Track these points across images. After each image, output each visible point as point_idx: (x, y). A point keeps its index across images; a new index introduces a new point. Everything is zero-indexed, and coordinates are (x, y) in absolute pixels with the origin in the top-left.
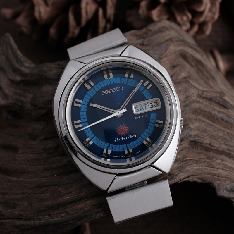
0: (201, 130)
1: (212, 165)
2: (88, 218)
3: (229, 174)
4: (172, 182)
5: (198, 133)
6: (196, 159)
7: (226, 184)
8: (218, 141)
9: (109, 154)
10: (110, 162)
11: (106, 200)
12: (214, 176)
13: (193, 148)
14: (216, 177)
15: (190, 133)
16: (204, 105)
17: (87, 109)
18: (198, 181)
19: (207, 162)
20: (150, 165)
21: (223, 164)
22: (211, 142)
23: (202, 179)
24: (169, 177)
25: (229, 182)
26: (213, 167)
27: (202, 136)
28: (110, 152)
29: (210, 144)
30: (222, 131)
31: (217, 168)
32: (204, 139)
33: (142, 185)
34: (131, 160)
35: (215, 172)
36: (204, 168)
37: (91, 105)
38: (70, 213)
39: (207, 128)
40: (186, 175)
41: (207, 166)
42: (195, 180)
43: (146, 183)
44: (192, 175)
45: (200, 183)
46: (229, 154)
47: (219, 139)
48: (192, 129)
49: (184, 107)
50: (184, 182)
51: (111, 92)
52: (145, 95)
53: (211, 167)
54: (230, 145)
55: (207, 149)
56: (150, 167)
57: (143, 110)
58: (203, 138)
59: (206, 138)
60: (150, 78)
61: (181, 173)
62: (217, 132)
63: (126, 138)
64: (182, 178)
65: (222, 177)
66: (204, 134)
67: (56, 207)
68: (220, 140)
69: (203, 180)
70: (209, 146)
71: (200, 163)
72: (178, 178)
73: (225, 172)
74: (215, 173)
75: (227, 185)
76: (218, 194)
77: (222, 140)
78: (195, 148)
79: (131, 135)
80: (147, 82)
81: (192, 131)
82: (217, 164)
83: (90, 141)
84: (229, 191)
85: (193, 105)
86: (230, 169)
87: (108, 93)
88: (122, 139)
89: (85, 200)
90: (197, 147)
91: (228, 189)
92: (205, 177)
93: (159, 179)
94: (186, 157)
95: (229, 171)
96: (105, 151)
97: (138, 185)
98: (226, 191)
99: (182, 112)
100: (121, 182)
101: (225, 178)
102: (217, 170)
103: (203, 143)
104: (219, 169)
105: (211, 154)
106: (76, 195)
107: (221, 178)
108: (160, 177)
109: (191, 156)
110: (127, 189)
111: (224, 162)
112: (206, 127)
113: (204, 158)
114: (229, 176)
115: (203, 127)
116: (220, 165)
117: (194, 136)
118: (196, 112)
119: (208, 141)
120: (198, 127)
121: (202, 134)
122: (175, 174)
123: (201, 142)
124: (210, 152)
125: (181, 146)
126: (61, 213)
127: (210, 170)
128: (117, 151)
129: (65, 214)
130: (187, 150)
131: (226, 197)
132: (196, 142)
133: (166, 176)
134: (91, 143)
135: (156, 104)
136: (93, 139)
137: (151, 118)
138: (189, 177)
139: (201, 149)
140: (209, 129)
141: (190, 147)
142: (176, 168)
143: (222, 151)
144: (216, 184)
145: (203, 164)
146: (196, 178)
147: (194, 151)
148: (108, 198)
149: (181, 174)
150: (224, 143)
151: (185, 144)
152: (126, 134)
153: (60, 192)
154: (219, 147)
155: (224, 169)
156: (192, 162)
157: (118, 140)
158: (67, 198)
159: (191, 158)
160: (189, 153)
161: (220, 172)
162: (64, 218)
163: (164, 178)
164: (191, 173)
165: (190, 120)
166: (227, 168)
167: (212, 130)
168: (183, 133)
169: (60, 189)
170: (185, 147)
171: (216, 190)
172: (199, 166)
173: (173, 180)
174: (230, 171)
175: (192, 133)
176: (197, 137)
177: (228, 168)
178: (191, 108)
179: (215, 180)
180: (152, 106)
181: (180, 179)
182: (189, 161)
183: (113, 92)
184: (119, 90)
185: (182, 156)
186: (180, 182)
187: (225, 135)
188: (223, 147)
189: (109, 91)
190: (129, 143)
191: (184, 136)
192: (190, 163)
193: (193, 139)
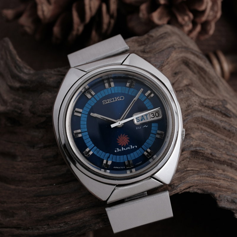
0: (203, 139)
1: (213, 176)
2: (87, 229)
3: (230, 184)
4: (173, 193)
5: (200, 143)
6: (197, 169)
7: (227, 196)
8: (220, 151)
9: (109, 165)
10: (110, 173)
11: (105, 211)
12: (215, 187)
13: (194, 158)
14: (217, 187)
15: (192, 143)
16: (206, 114)
17: (87, 118)
18: (199, 191)
19: (208, 172)
20: (150, 177)
21: (225, 175)
22: (213, 152)
23: (202, 190)
24: (170, 188)
25: (230, 193)
26: (214, 178)
27: (203, 146)
28: (110, 163)
29: (211, 154)
30: (224, 141)
31: (219, 179)
32: (206, 149)
33: (142, 196)
34: (131, 172)
35: (216, 182)
36: (205, 179)
37: (92, 114)
38: (69, 223)
39: (209, 138)
40: (187, 186)
41: (209, 176)
42: (196, 190)
43: (146, 193)
44: (193, 186)
45: (201, 194)
46: (231, 164)
47: (221, 148)
48: (193, 138)
49: (186, 117)
50: (184, 192)
51: (112, 102)
52: (147, 105)
53: (212, 178)
54: (232, 155)
55: (209, 159)
56: (150, 178)
57: (145, 120)
58: (204, 148)
59: (207, 147)
60: (151, 88)
61: (181, 183)
62: (219, 142)
63: (127, 149)
64: (182, 188)
65: (223, 187)
66: (206, 144)
67: (55, 217)
68: (221, 150)
69: (204, 191)
70: (211, 157)
71: (201, 174)
72: (178, 189)
73: (226, 183)
74: (216, 184)
75: (229, 196)
76: (219, 206)
77: (224, 150)
78: (197, 158)
79: (131, 146)
80: (149, 92)
81: (194, 141)
82: (219, 174)
83: (89, 151)
84: (230, 203)
85: (194, 114)
86: (231, 179)
87: (109, 102)
88: (123, 150)
89: (84, 210)
90: (198, 157)
91: (229, 200)
92: (206, 188)
93: (160, 190)
94: (187, 168)
95: (230, 181)
96: (105, 162)
97: (138, 196)
98: (227, 202)
99: (184, 121)
100: (120, 193)
101: (226, 188)
102: (218, 180)
103: (204, 154)
104: (220, 179)
105: (213, 164)
106: (75, 205)
107: (222, 189)
108: (160, 188)
109: (192, 166)
110: (127, 200)
111: (225, 173)
112: (208, 136)
113: (206, 168)
114: (230, 186)
115: (205, 137)
116: (222, 176)
117: (195, 146)
118: (197, 120)
119: (209, 151)
120: (199, 136)
121: (204, 144)
122: (176, 185)
123: (203, 152)
124: (211, 161)
125: (182, 156)
126: (60, 223)
127: (211, 180)
128: (117, 161)
129: (64, 224)
130: (188, 160)
131: (227, 208)
132: (197, 152)
133: (167, 187)
134: (91, 153)
135: (157, 115)
136: (93, 149)
137: (153, 128)
138: (189, 187)
139: (202, 159)
140: (211, 139)
141: (191, 157)
142: (177, 179)
143: (224, 161)
144: (217, 195)
145: (204, 175)
146: (197, 189)
147: (196, 161)
148: (107, 209)
149: (182, 185)
150: (226, 153)
151: (187, 154)
152: (126, 144)
153: (59, 202)
154: (221, 158)
155: (225, 180)
156: (193, 172)
157: (118, 151)
158: (66, 208)
159: (192, 169)
160: (190, 163)
161: (222, 182)
162: (63, 228)
163: (164, 188)
164: (192, 184)
165: (192, 129)
166: (228, 179)
167: (213, 140)
168: (184, 143)
169: (59, 199)
170: (186, 156)
171: (217, 201)
172: (200, 177)
173: (174, 191)
174: (232, 182)
175: (194, 143)
176: (199, 147)
177: (230, 178)
178: (192, 117)
179: (216, 191)
180: (153, 116)
181: (181, 190)
182: (190, 171)
183: (114, 101)
184: (120, 99)
185: (183, 166)
186: (180, 193)
187: (227, 144)
188: (225, 157)
189: (110, 101)
190: (129, 153)
191: (185, 146)
192: (191, 174)
193: (194, 149)
